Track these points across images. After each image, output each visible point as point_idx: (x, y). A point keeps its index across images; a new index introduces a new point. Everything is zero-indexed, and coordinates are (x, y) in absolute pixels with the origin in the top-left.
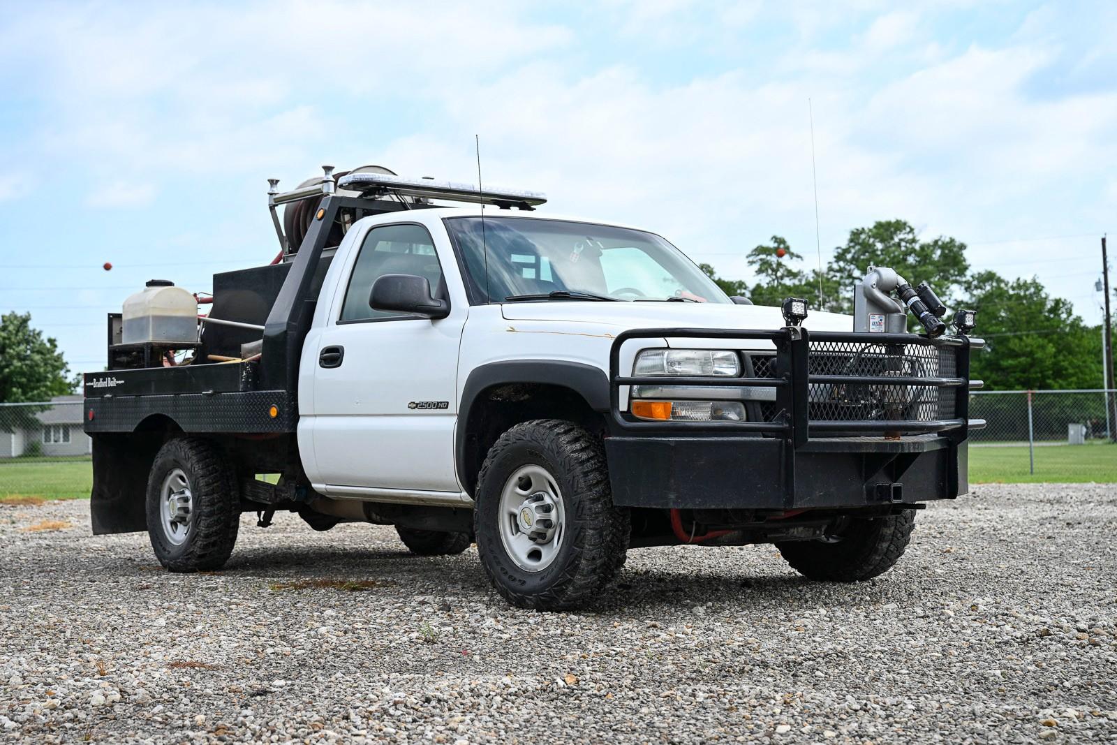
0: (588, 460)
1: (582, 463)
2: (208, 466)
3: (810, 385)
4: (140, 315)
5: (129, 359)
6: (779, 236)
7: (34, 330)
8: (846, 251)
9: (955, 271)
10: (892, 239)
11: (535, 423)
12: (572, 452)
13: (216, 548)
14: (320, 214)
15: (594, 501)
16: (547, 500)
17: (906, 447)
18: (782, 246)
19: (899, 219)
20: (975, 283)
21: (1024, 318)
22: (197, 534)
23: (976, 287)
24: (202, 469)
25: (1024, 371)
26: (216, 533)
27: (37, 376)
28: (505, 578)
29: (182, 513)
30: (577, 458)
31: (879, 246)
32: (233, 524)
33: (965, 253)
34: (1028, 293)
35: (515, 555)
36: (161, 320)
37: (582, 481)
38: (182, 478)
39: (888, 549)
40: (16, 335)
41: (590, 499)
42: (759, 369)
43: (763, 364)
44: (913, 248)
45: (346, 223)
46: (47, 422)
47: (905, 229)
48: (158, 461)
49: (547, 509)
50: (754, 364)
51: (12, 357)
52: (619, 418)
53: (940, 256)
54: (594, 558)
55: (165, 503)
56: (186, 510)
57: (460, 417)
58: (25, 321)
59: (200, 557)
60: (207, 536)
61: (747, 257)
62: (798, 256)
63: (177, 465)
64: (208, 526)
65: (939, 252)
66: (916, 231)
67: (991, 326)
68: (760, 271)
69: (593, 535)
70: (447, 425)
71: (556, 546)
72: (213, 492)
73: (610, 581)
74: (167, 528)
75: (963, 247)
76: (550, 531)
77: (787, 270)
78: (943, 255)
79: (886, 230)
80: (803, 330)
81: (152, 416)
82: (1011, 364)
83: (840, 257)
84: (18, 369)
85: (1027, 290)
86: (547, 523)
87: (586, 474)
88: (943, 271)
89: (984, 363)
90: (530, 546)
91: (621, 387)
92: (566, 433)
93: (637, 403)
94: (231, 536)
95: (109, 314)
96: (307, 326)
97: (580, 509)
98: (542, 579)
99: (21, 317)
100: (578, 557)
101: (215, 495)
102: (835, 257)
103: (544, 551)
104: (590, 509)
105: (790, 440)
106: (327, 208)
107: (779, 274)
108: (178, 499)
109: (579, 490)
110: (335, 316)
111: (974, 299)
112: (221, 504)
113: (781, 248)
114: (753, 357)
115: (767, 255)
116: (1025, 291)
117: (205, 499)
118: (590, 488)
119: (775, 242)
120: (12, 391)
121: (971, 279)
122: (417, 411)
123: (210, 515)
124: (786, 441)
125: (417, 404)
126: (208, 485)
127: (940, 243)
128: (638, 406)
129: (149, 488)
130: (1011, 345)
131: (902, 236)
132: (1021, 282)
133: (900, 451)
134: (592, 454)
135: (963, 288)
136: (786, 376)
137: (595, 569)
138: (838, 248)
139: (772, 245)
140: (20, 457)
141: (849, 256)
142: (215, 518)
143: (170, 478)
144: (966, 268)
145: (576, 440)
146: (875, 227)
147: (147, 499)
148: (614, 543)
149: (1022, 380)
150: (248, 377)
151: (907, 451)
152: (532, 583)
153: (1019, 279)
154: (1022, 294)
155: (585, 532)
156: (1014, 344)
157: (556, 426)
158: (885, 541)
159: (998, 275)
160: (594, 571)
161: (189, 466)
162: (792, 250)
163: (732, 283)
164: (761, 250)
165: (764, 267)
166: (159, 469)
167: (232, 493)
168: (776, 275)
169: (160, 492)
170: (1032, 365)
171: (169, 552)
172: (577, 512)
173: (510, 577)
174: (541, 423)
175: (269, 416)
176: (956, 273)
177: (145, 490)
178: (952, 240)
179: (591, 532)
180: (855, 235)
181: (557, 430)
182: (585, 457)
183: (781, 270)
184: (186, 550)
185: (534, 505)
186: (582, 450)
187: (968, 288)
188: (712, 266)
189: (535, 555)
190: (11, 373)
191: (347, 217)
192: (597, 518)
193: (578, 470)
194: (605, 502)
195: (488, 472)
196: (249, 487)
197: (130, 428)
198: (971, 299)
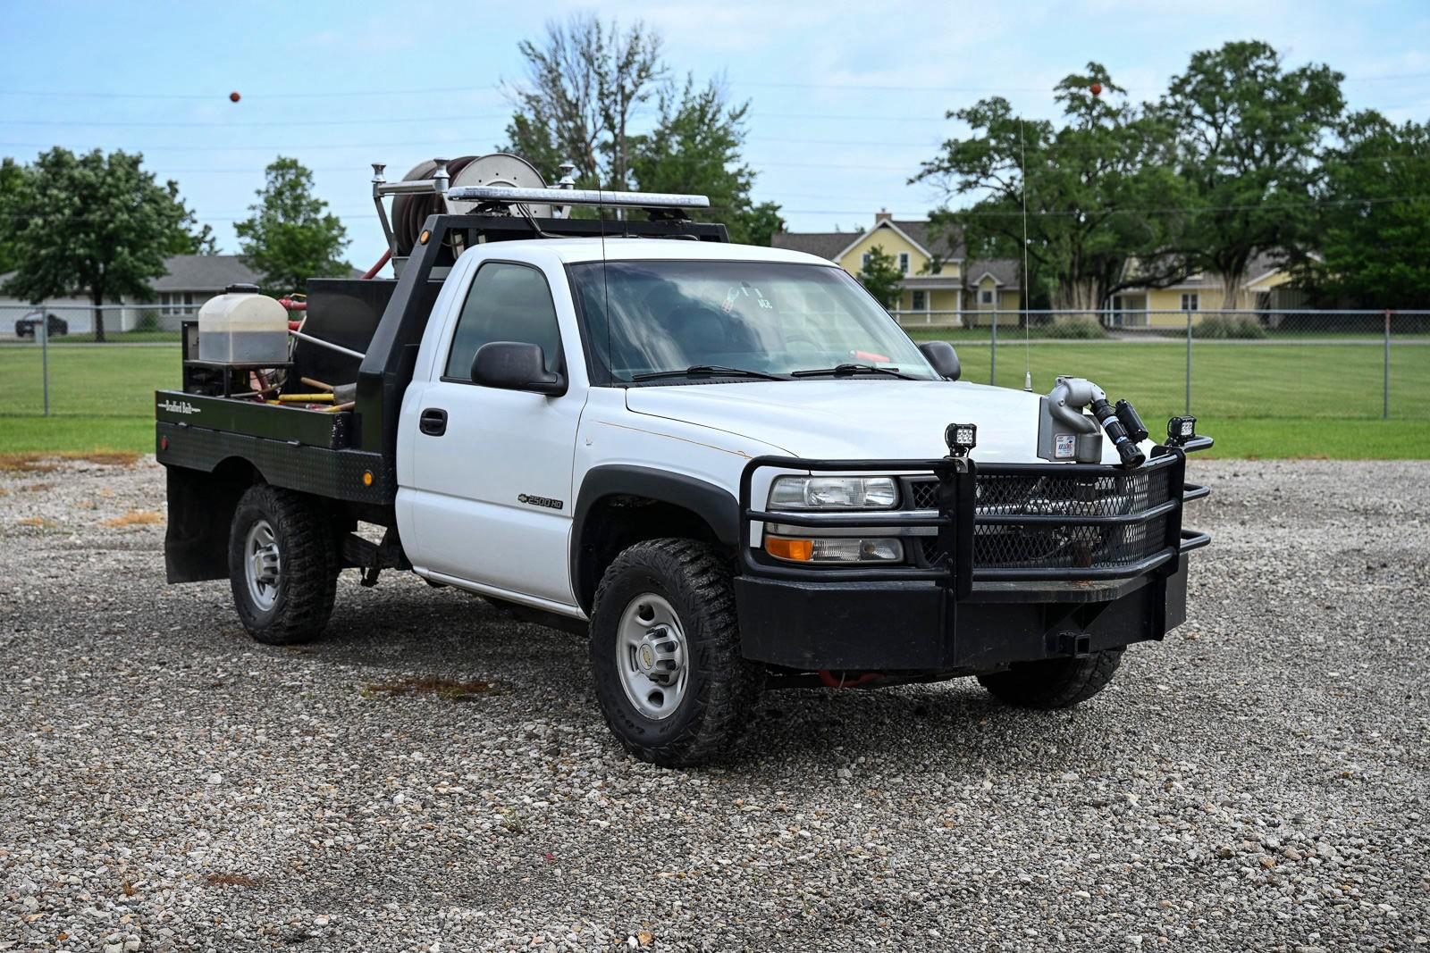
0: (716, 598)
1: (709, 602)
2: (298, 522)
3: (978, 527)
4: (219, 329)
5: (209, 376)
6: (1097, 62)
7: (146, 173)
8: (1185, 81)
9: (1326, 109)
10: (1247, 66)
11: (657, 545)
12: (698, 588)
13: (308, 619)
14: (424, 237)
15: (721, 648)
16: (671, 637)
17: (1094, 597)
18: (1100, 76)
19: (1257, 40)
20: (1352, 125)
21: (1413, 176)
22: (286, 604)
23: (1353, 132)
24: (291, 526)
25: (1408, 244)
26: (308, 602)
27: (150, 232)
28: (622, 722)
29: (269, 573)
30: (703, 596)
31: (1229, 75)
32: (328, 591)
33: (1343, 87)
34: (1420, 141)
35: (634, 696)
36: (242, 337)
37: (707, 624)
38: (268, 530)
39: (1091, 676)
40: (127, 181)
41: (718, 647)
42: (921, 497)
43: (926, 491)
44: (1273, 80)
45: (456, 245)
46: (163, 289)
47: (1264, 52)
48: (242, 509)
49: (670, 647)
50: (916, 492)
51: (118, 209)
52: (749, 558)
53: (1308, 90)
54: (720, 715)
55: (251, 558)
56: (274, 570)
57: (576, 519)
58: (135, 162)
59: (290, 629)
60: (297, 606)
61: (1055, 89)
62: (1121, 90)
63: (262, 516)
64: (298, 595)
65: (1306, 85)
66: (1278, 56)
67: (1370, 184)
68: (1070, 110)
69: (719, 688)
70: (561, 527)
71: (680, 689)
72: (304, 554)
73: (741, 736)
74: (253, 587)
75: (1339, 77)
76: (673, 673)
77: (1106, 107)
78: (1311, 88)
79: (1239, 54)
80: (970, 461)
81: (232, 457)
82: (1392, 235)
83: (1175, 90)
84: (124, 224)
85: (1420, 136)
86: (670, 664)
87: (713, 616)
88: (1311, 109)
89: (1356, 232)
90: (652, 686)
91: (753, 523)
92: (692, 561)
93: (772, 540)
94: (326, 605)
95: (183, 323)
96: (408, 377)
97: (705, 659)
98: (662, 730)
99: (131, 157)
100: (703, 712)
101: (307, 558)
102: (1170, 89)
103: (666, 694)
104: (716, 658)
105: (951, 590)
106: (432, 230)
107: (1095, 113)
108: (265, 557)
109: (704, 635)
110: (439, 370)
111: (1349, 147)
112: (314, 568)
113: (1098, 78)
114: (913, 483)
115: (1080, 88)
116: (1417, 139)
117: (294, 563)
118: (717, 633)
119: (1092, 70)
120: (116, 252)
121: (1347, 121)
122: (527, 505)
123: (301, 581)
124: (947, 592)
125: (528, 498)
126: (297, 545)
127: (1309, 72)
128: (773, 544)
129: (232, 539)
130: (1394, 210)
131: (1259, 62)
132: (1413, 125)
133: (1086, 601)
134: (721, 590)
135: (1336, 132)
136: (949, 514)
137: (722, 725)
138: (1174, 77)
139: (1087, 74)
140: (132, 332)
141: (1189, 89)
142: (307, 584)
143: (256, 529)
144: (1341, 106)
145: (703, 572)
146: (1224, 50)
147: (230, 552)
148: (744, 696)
149: (1406, 255)
150: (338, 432)
151: (1095, 601)
152: (652, 733)
153: (1409, 122)
154: (1413, 141)
155: (709, 685)
156: (1398, 209)
157: (682, 551)
158: (1089, 668)
159: (1383, 116)
160: (720, 728)
161: (276, 521)
162: (1114, 81)
163: (1035, 123)
164: (1073, 81)
165: (1076, 104)
166: (243, 518)
167: (327, 555)
168: (1091, 114)
169: (244, 544)
170: (1419, 237)
171: (255, 619)
172: (701, 661)
173: (628, 722)
174: (665, 545)
175: (362, 482)
176: (1328, 112)
177: (227, 542)
178: (1326, 68)
179: (717, 684)
180: (1199, 61)
181: (682, 559)
182: (712, 594)
183: (1098, 108)
184: (273, 621)
185: (655, 642)
186: (710, 585)
187: (1343, 133)
188: (1008, 100)
189: (656, 697)
190: (116, 230)
191: (458, 238)
192: (724, 668)
193: (704, 609)
194: (735, 650)
195: (605, 595)
196: (348, 546)
197: (208, 467)
198: (1345, 147)
